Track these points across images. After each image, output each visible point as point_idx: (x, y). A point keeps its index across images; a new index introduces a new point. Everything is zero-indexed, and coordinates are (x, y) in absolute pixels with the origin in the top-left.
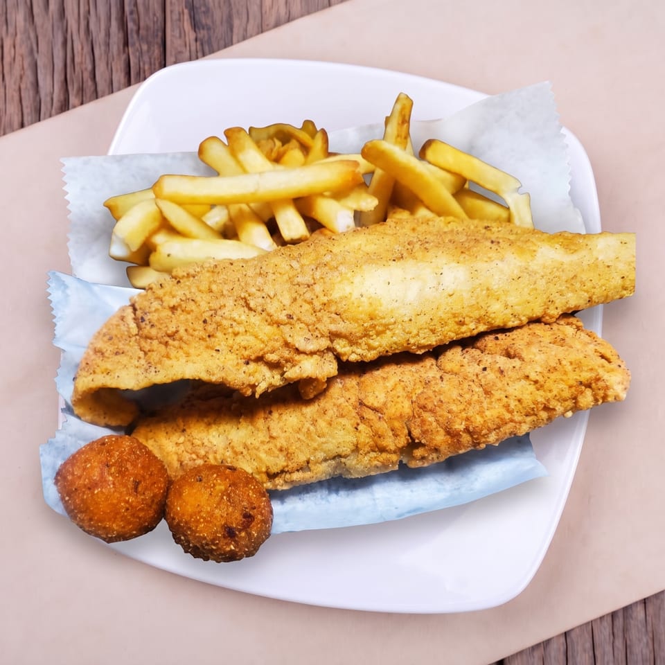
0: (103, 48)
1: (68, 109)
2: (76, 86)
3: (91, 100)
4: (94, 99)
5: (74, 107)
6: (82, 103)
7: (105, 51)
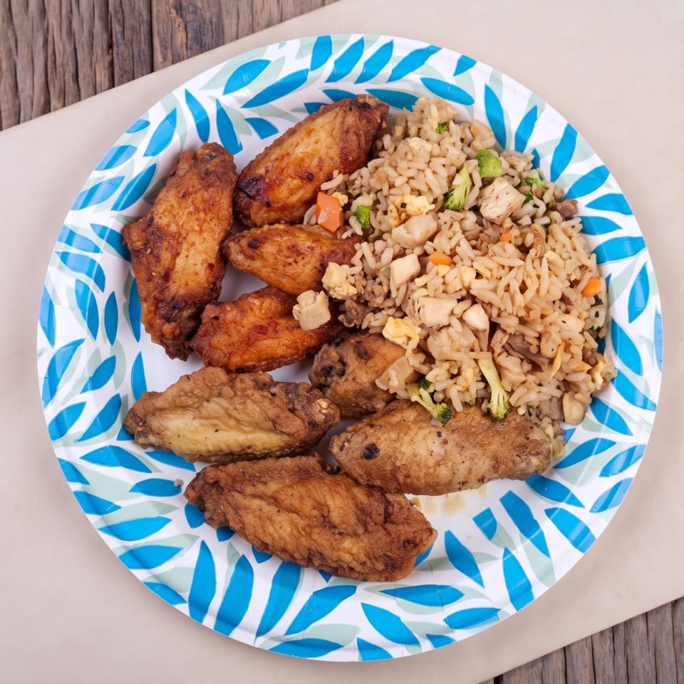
0: (86, 50)
1: (50, 111)
2: (57, 88)
3: (73, 102)
4: (76, 102)
5: (55, 110)
6: (64, 105)
7: (89, 53)
